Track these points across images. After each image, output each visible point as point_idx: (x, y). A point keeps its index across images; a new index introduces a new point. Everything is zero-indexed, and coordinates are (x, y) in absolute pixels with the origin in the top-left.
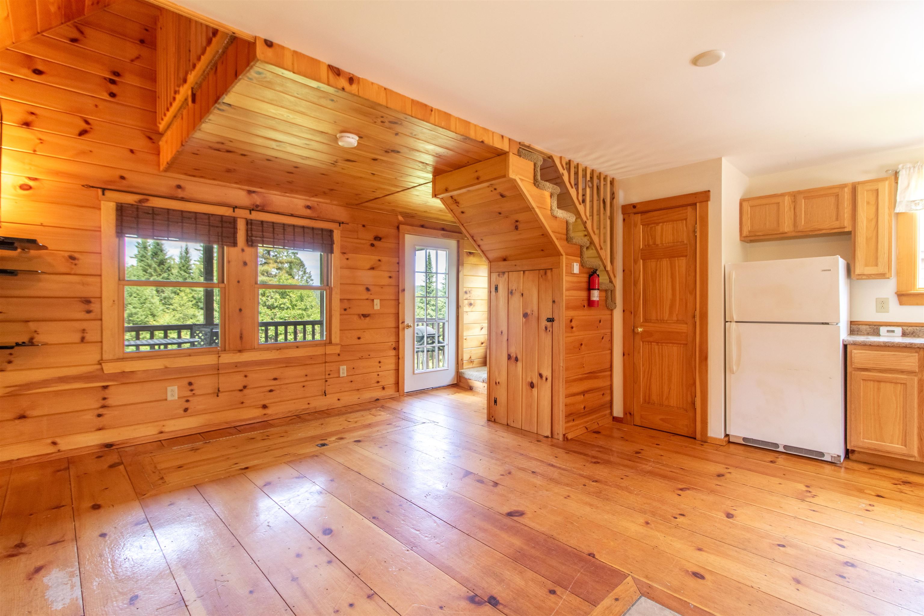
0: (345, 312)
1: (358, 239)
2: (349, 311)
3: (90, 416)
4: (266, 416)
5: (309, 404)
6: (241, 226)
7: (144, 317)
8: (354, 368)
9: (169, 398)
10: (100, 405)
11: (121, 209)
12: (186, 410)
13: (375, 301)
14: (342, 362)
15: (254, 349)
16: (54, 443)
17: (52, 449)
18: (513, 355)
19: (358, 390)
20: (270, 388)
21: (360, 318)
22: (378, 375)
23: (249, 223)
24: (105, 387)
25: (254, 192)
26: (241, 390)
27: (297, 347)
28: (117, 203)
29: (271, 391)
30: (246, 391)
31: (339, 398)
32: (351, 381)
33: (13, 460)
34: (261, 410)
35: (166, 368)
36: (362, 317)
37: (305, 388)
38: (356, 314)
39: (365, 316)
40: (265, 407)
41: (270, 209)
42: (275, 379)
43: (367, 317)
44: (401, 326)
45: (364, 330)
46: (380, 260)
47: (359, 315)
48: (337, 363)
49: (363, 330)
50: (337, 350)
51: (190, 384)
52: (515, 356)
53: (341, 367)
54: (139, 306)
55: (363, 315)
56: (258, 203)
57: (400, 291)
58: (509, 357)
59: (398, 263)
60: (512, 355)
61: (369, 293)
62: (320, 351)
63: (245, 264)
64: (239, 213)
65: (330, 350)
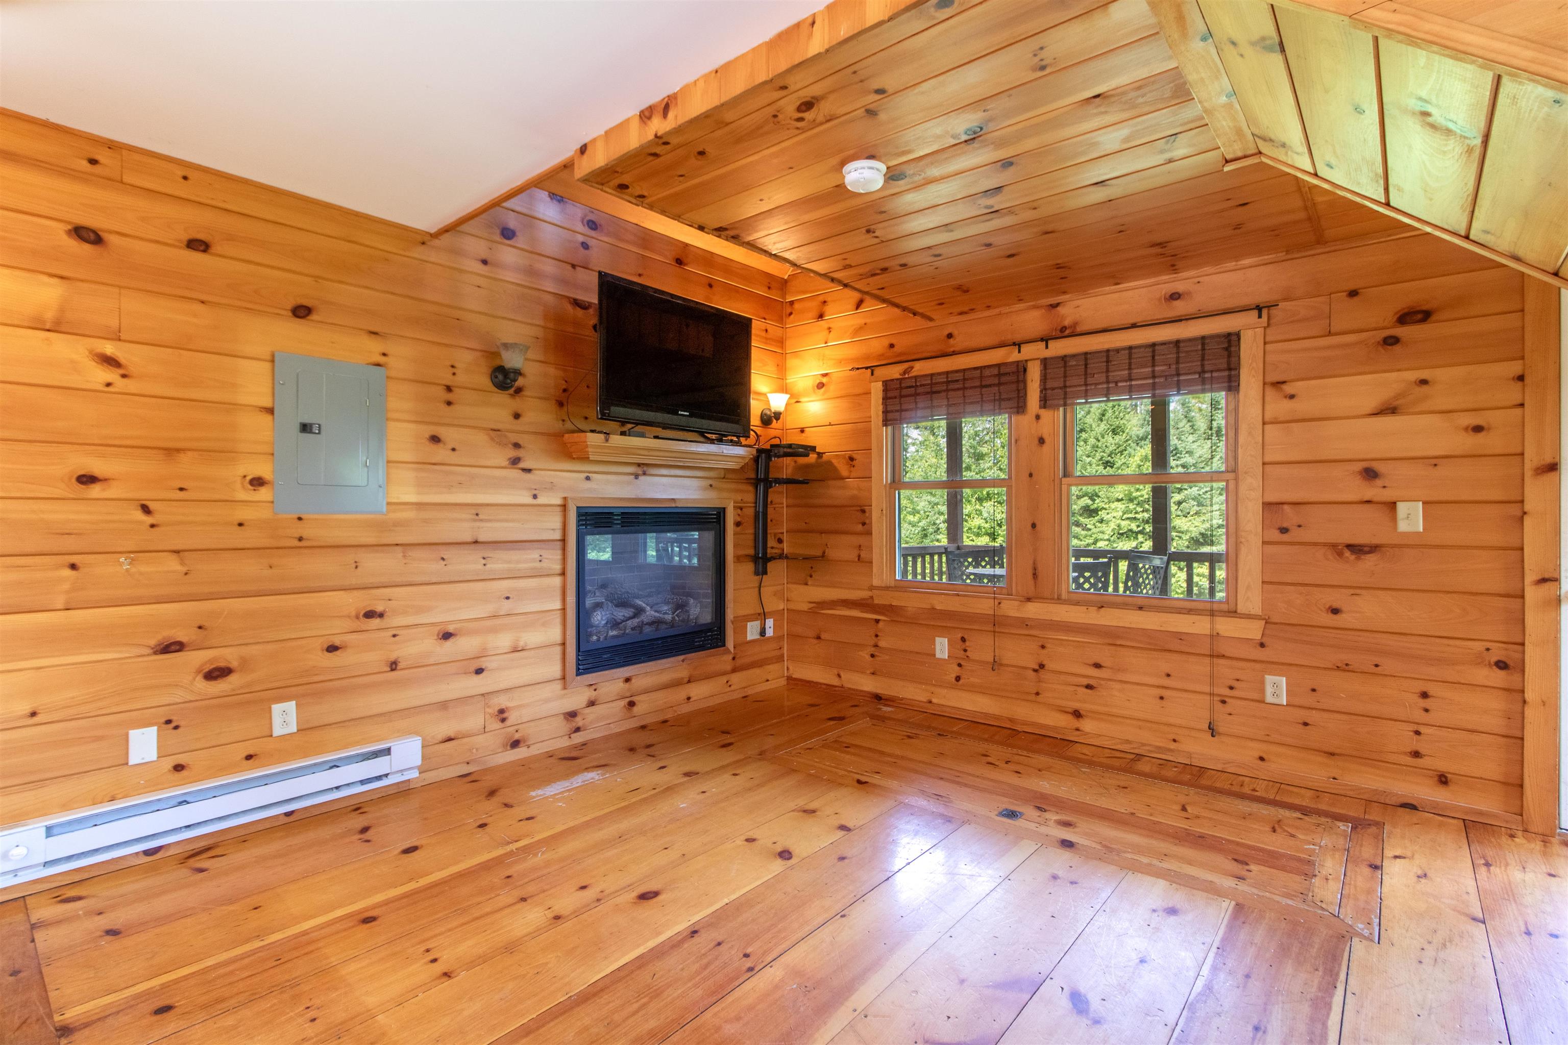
0: (1285, 537)
1: (1330, 334)
2: (1295, 535)
3: (865, 655)
4: (1078, 733)
5: (1174, 741)
6: (1034, 374)
8: (1314, 690)
9: (939, 655)
10: (872, 643)
11: (888, 389)
12: (958, 679)
13: (1403, 508)
14: (1277, 666)
15: (1058, 599)
16: (839, 676)
17: (835, 681)
19: (1332, 754)
20: (1086, 681)
21: (1340, 554)
22: (1418, 733)
23: (1046, 364)
24: (877, 621)
25: (1058, 305)
26: (1035, 671)
27: (1141, 608)
28: (883, 382)
29: (1089, 687)
30: (1043, 674)
31: (1265, 756)
32: (1306, 724)
33: (813, 682)
34: (1070, 718)
35: (934, 609)
36: (1347, 553)
37: (1164, 702)
38: (1325, 545)
39: (1357, 549)
40: (1077, 714)
41: (1087, 326)
42: (1097, 666)
43: (1370, 552)
44: (1532, 594)
45: (1356, 589)
46: (1424, 382)
47: (1333, 546)
48: (1258, 666)
49: (1352, 591)
50: (1254, 630)
51: (963, 640)
53: (1269, 679)
55: (1349, 546)
56: (1066, 323)
57: (1528, 474)
59: (1521, 378)
61: (1379, 482)
62: (1199, 626)
63: (1042, 441)
64: (1028, 351)
65: (1226, 627)
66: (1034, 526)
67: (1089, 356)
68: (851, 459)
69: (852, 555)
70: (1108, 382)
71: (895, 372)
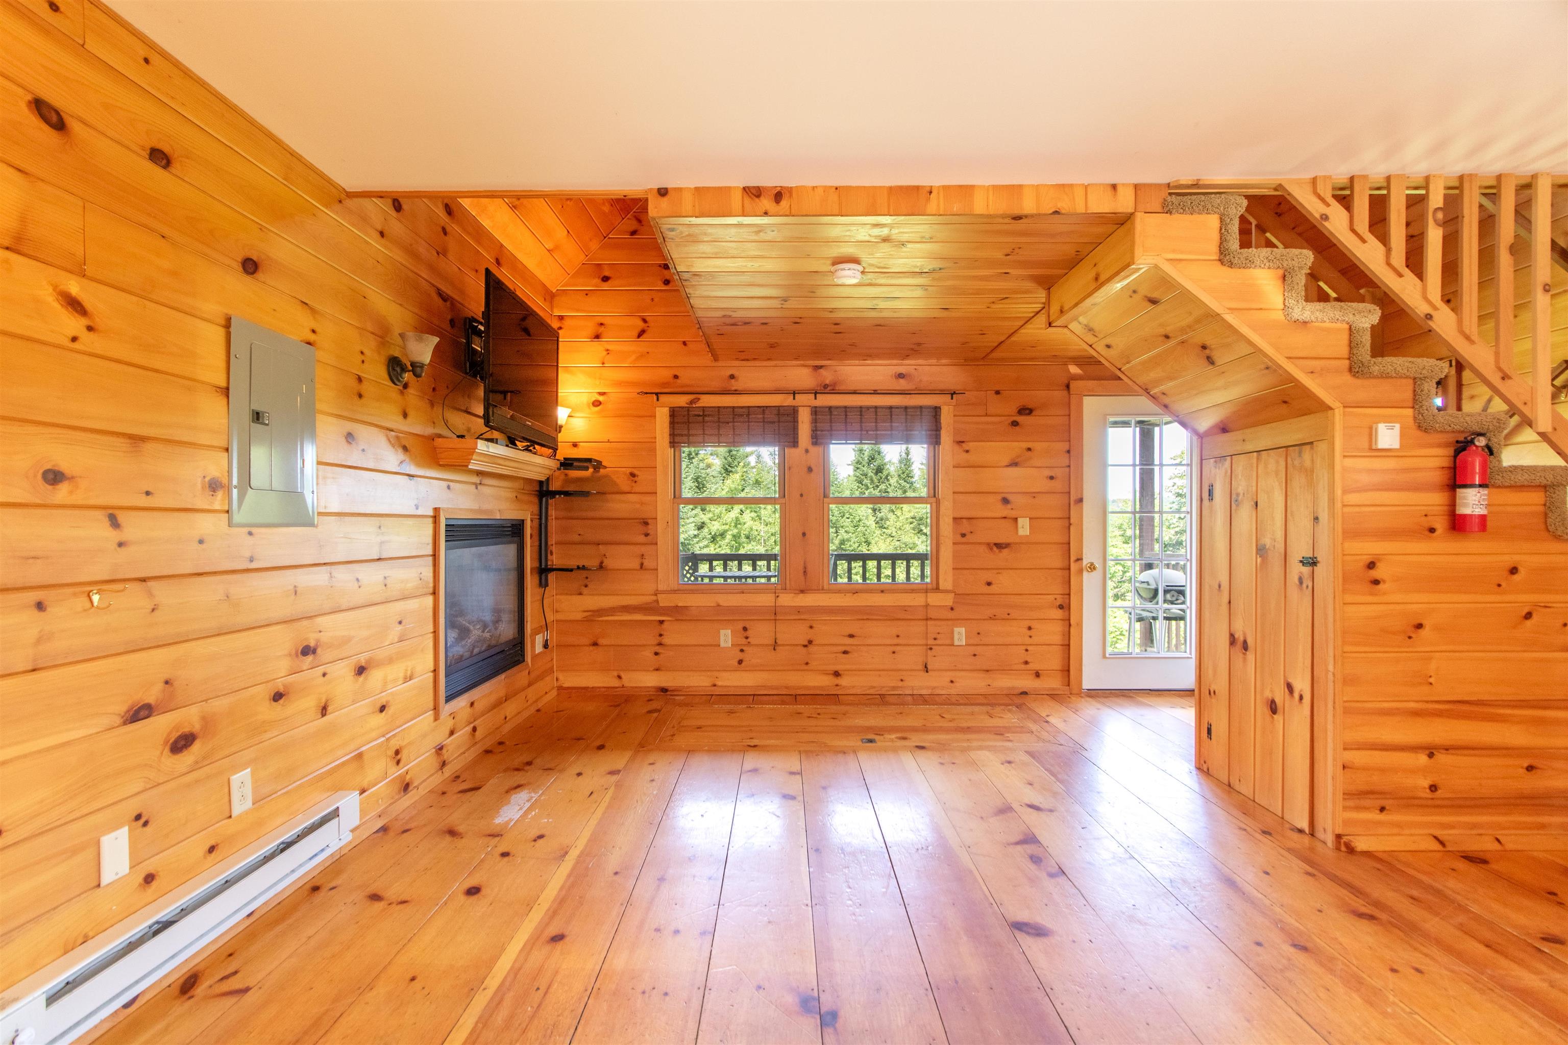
0: (964, 540)
1: (986, 415)
2: (970, 538)
3: (648, 654)
4: (838, 687)
5: (902, 680)
6: (804, 418)
7: (857, 544)
8: (979, 634)
9: (723, 644)
10: (656, 642)
11: (674, 413)
12: (740, 662)
13: (1020, 520)
14: (958, 621)
15: (823, 589)
16: (619, 677)
17: (615, 683)
18: (1239, 636)
19: (988, 671)
20: (844, 649)
21: (991, 549)
22: (1027, 650)
23: (815, 411)
24: (662, 622)
25: (821, 367)
26: (805, 646)
27: (882, 591)
28: (670, 408)
29: (845, 652)
30: (812, 648)
31: (953, 679)
32: (975, 655)
33: (588, 687)
34: (831, 677)
35: (719, 605)
36: (995, 549)
37: (895, 655)
38: (984, 543)
39: (1000, 546)
40: (837, 674)
41: (842, 388)
42: (851, 636)
43: (1005, 548)
44: (1074, 567)
45: (999, 570)
46: (1029, 449)
47: (988, 544)
48: (950, 623)
49: (997, 571)
50: (948, 600)
51: (745, 629)
52: (1242, 639)
53: (956, 630)
54: (851, 529)
55: (995, 544)
56: (827, 382)
57: (1072, 503)
58: (1233, 640)
59: (1069, 452)
60: (1236, 636)
61: (1009, 506)
62: (918, 600)
63: (810, 470)
64: (801, 399)
65: (934, 599)
66: (804, 534)
67: (848, 410)
68: (633, 475)
69: (635, 564)
70: (861, 430)
71: (682, 401)
